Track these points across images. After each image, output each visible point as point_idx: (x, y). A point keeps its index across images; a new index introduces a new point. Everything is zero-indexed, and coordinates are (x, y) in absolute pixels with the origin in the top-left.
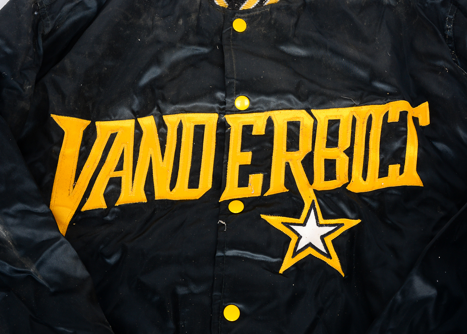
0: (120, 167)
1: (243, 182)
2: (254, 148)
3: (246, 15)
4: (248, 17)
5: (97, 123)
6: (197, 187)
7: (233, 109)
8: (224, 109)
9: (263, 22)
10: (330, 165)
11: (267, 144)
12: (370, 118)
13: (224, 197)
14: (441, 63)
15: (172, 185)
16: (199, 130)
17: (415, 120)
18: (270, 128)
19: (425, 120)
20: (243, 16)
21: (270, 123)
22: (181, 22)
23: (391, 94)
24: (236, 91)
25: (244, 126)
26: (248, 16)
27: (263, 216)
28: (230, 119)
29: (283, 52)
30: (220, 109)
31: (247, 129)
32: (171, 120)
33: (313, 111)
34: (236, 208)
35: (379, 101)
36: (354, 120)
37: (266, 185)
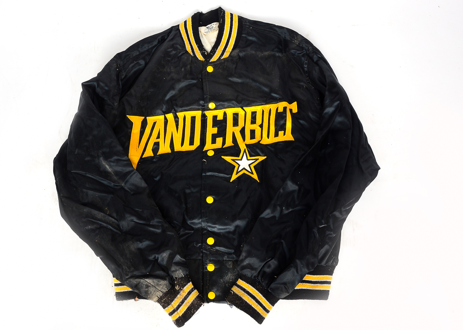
0: (158, 137)
1: (214, 142)
2: (218, 126)
3: (213, 64)
4: (214, 65)
5: (147, 118)
6: (193, 145)
7: (208, 109)
8: (204, 108)
9: (221, 67)
10: (253, 132)
11: (224, 124)
12: (270, 110)
13: (205, 149)
14: (302, 84)
15: (182, 144)
16: (193, 119)
17: (291, 110)
18: (225, 116)
19: (295, 110)
20: (211, 64)
21: (225, 114)
22: (183, 69)
23: (279, 99)
24: (209, 100)
25: (213, 116)
26: (214, 64)
27: (223, 157)
28: (207, 113)
29: (230, 81)
30: (202, 109)
31: (215, 117)
32: (180, 115)
33: (244, 108)
34: (211, 153)
35: (274, 103)
36: (263, 111)
37: (224, 143)
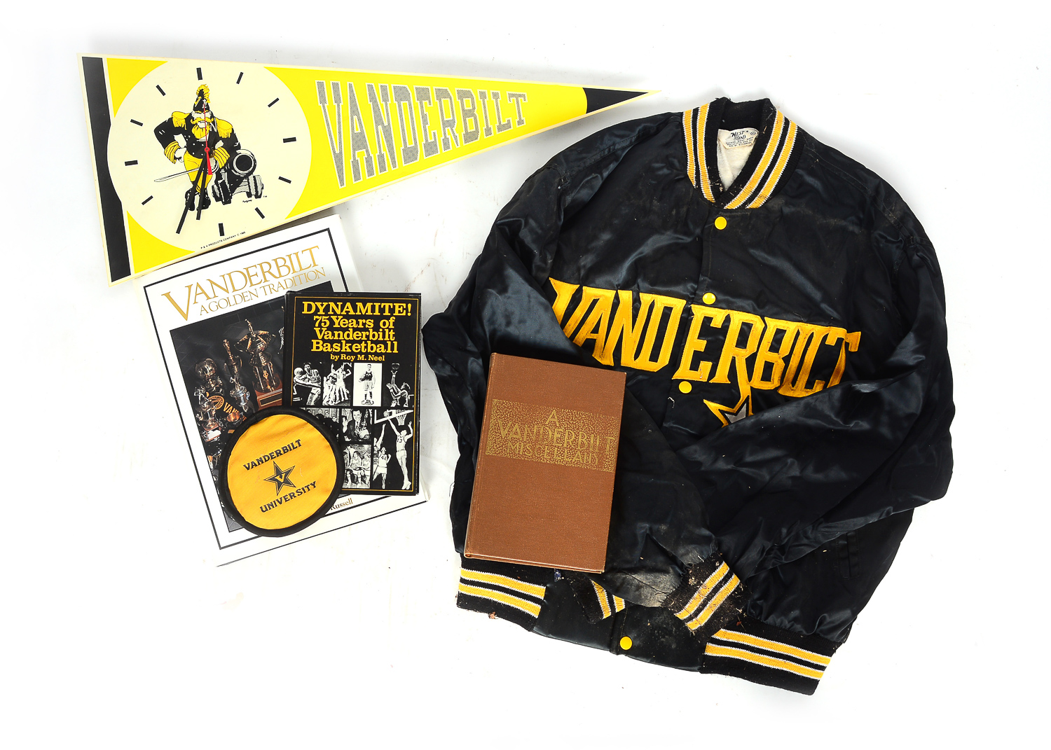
0: (596, 330)
1: (695, 367)
2: (709, 338)
3: (728, 214)
4: (730, 217)
5: (584, 288)
6: (657, 362)
7: (700, 301)
8: (693, 298)
9: (742, 224)
10: (769, 366)
11: (721, 337)
12: (812, 335)
13: (677, 376)
14: (882, 301)
15: (637, 356)
16: (667, 311)
17: (847, 345)
18: (726, 324)
19: (854, 348)
20: (725, 214)
21: (728, 319)
22: (674, 212)
23: (834, 319)
24: (707, 287)
25: (705, 317)
26: (730, 215)
27: (705, 401)
28: (696, 309)
29: (752, 256)
30: (689, 298)
31: (707, 320)
32: (646, 298)
33: (765, 318)
34: (685, 388)
35: (823, 323)
36: (798, 333)
37: (712, 373)
